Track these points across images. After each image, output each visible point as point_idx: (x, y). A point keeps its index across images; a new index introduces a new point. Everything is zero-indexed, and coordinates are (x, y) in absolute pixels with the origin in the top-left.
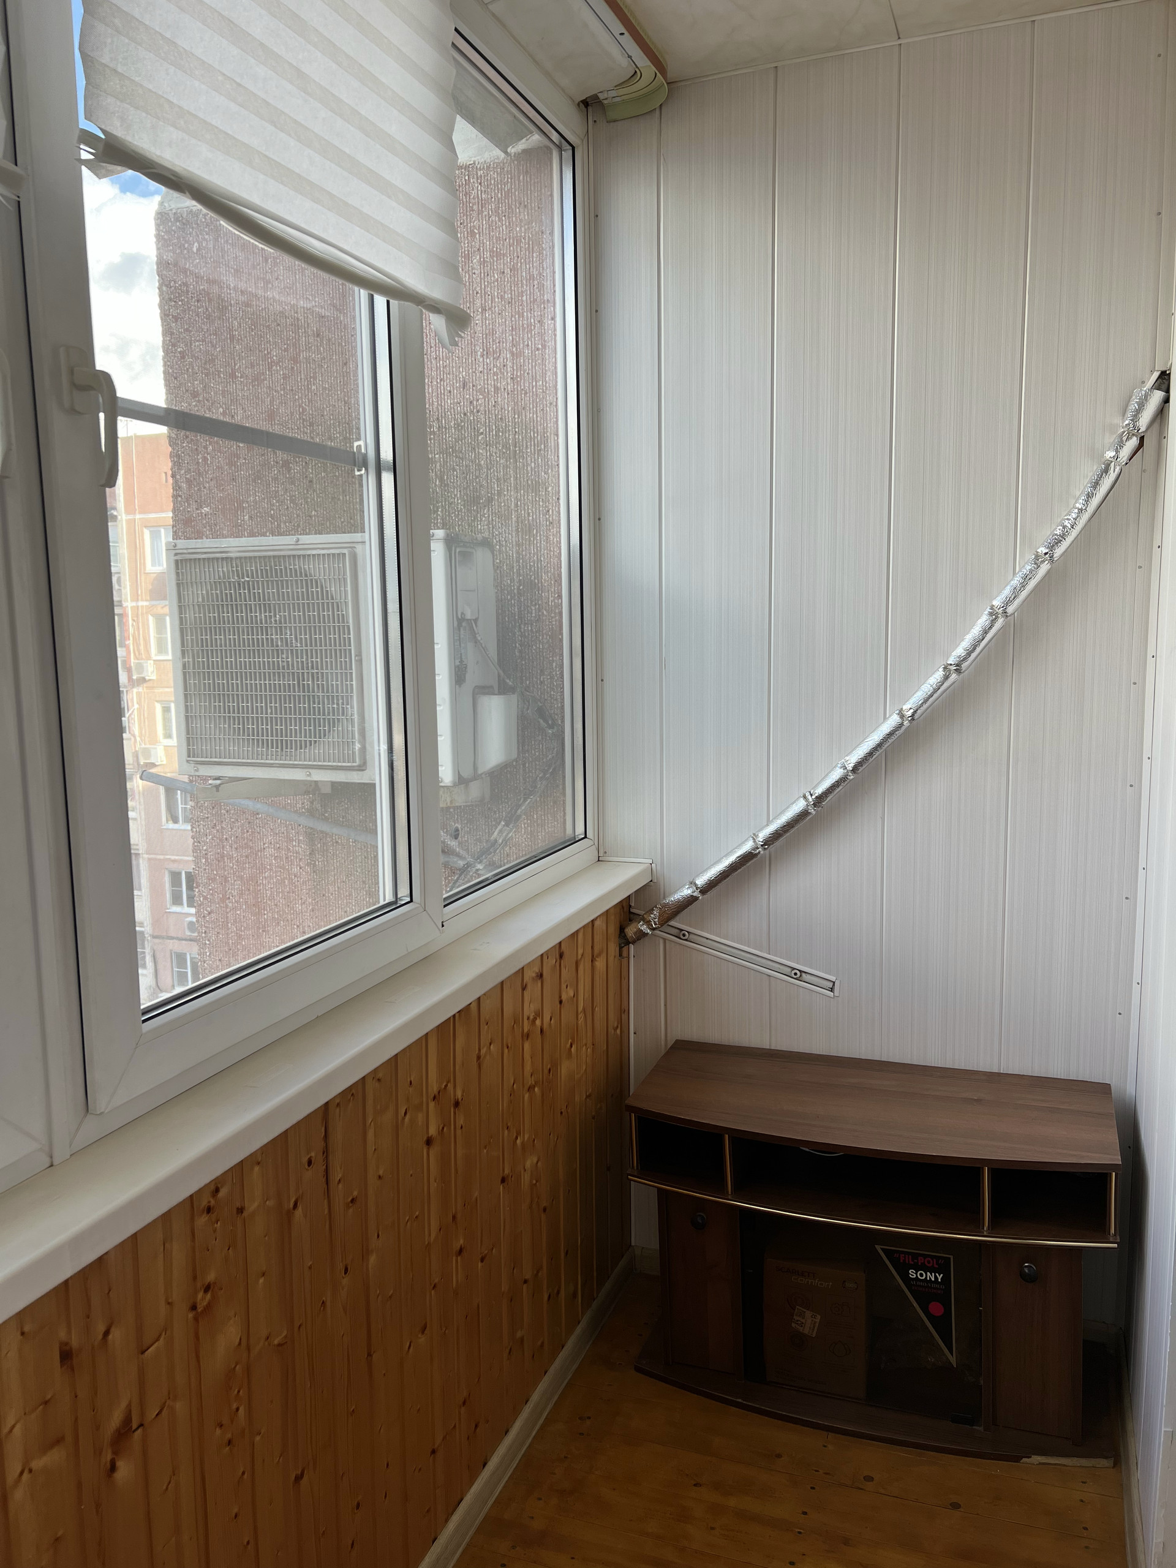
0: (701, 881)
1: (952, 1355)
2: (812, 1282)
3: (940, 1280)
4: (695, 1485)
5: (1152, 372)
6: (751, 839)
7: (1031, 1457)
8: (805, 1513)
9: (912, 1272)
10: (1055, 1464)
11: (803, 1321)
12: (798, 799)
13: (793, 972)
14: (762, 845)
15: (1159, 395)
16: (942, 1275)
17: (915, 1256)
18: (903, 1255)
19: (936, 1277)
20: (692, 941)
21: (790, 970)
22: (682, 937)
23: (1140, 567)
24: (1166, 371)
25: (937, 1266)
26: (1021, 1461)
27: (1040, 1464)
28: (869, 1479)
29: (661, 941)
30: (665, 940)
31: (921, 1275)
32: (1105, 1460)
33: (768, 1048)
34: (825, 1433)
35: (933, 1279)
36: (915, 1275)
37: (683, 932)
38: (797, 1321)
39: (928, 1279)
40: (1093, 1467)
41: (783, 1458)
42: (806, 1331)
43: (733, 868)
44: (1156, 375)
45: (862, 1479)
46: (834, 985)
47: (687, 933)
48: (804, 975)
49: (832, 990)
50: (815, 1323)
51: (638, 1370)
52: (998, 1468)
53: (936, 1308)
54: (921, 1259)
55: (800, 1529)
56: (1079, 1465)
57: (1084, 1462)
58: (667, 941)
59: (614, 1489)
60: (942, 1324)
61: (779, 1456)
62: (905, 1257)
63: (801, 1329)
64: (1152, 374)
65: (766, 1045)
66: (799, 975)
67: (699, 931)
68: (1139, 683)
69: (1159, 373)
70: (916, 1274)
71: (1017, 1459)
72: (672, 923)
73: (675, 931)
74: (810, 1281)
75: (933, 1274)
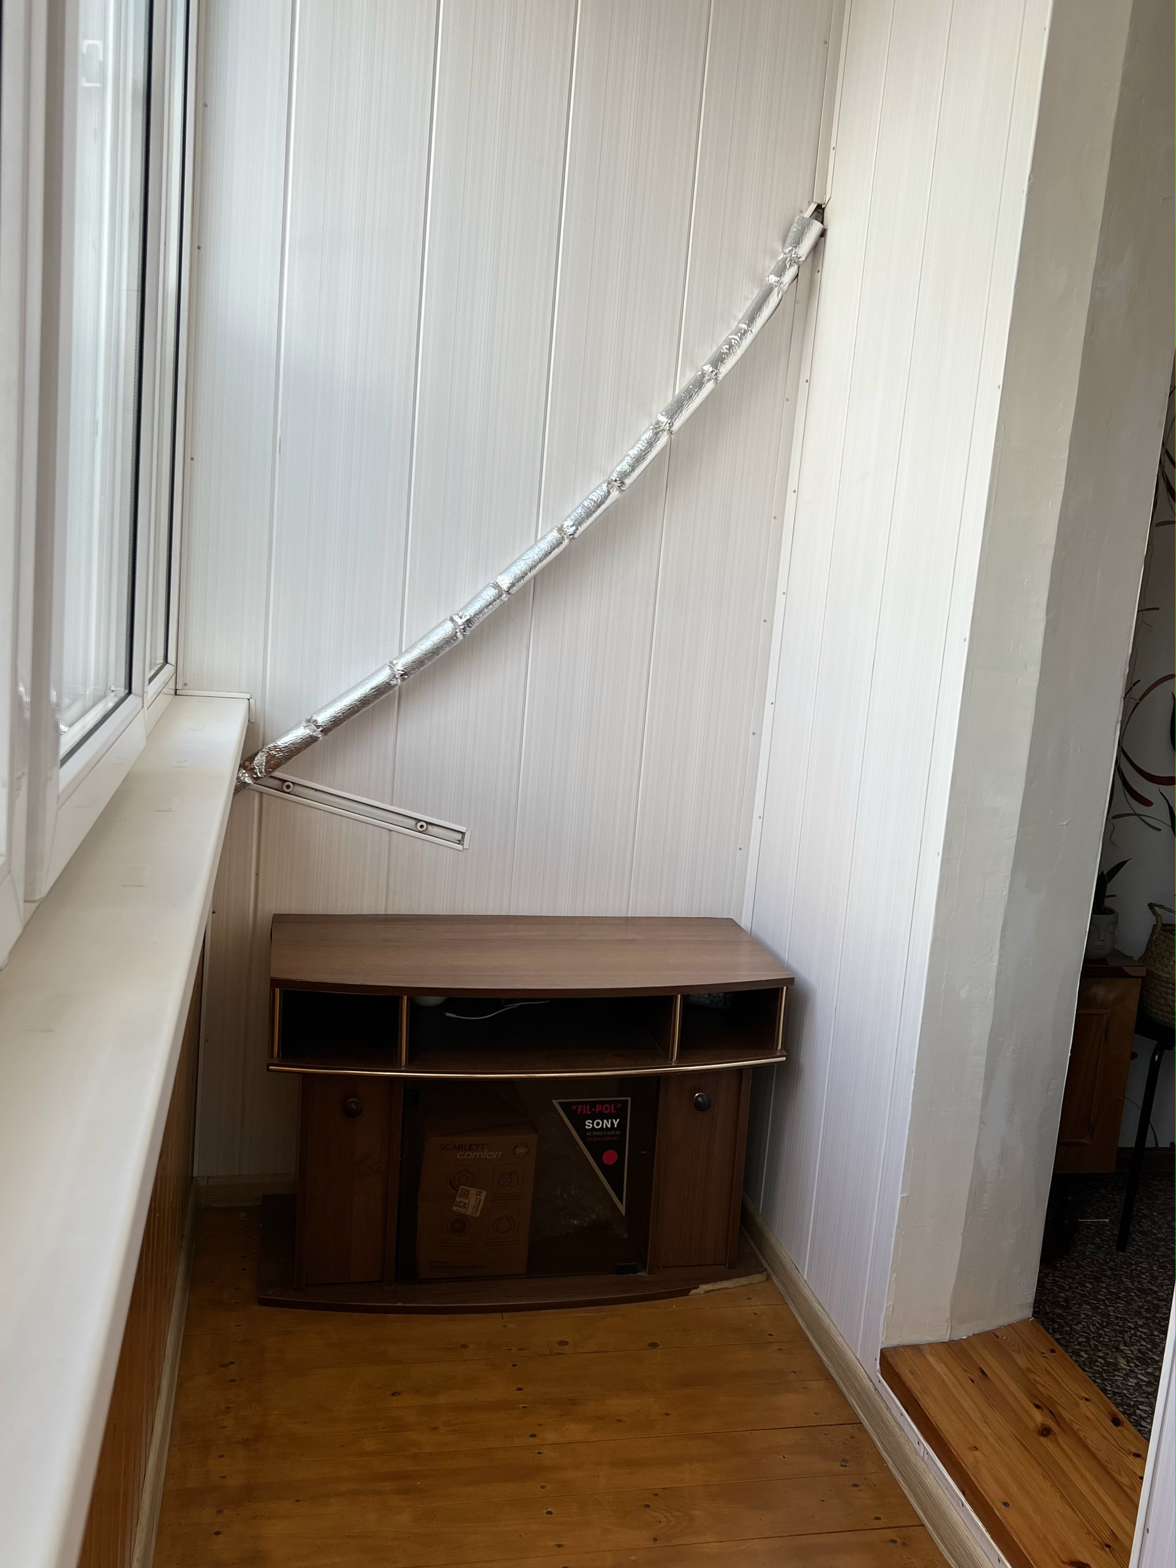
0: (323, 718)
1: (622, 1203)
2: (480, 1155)
3: (616, 1126)
4: (393, 1394)
5: (810, 203)
6: (388, 668)
7: (698, 1287)
8: (520, 1389)
9: (589, 1122)
10: (718, 1290)
11: (466, 1201)
12: (444, 621)
13: (419, 824)
14: (402, 675)
15: (817, 226)
16: (618, 1120)
17: (593, 1105)
18: (581, 1106)
19: (612, 1124)
20: (297, 794)
21: (413, 822)
22: (285, 789)
23: (787, 400)
24: (821, 205)
25: (615, 1112)
26: (690, 1294)
27: (706, 1292)
28: (564, 1343)
29: (257, 796)
30: (261, 793)
31: (598, 1124)
32: (758, 1275)
33: (383, 913)
34: (499, 1315)
35: (609, 1126)
36: (591, 1125)
37: (287, 783)
38: (460, 1202)
39: (604, 1127)
40: (750, 1284)
41: (469, 1348)
42: (469, 1213)
43: (364, 702)
44: (813, 206)
45: (557, 1345)
46: (463, 838)
47: (291, 785)
48: (430, 827)
49: (460, 842)
50: (480, 1200)
51: (263, 1302)
52: (674, 1305)
53: (610, 1157)
54: (599, 1107)
55: (523, 1404)
56: (738, 1285)
57: (743, 1281)
58: (264, 795)
59: (306, 1423)
60: (613, 1174)
61: (464, 1346)
62: (583, 1108)
63: (463, 1211)
64: (810, 206)
65: (381, 911)
66: (424, 826)
67: (309, 782)
68: (779, 518)
69: (816, 205)
70: (593, 1124)
71: (686, 1292)
72: (276, 774)
73: (277, 783)
74: (478, 1154)
75: (610, 1120)
